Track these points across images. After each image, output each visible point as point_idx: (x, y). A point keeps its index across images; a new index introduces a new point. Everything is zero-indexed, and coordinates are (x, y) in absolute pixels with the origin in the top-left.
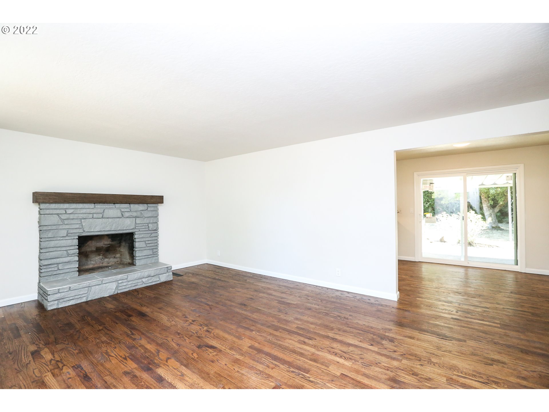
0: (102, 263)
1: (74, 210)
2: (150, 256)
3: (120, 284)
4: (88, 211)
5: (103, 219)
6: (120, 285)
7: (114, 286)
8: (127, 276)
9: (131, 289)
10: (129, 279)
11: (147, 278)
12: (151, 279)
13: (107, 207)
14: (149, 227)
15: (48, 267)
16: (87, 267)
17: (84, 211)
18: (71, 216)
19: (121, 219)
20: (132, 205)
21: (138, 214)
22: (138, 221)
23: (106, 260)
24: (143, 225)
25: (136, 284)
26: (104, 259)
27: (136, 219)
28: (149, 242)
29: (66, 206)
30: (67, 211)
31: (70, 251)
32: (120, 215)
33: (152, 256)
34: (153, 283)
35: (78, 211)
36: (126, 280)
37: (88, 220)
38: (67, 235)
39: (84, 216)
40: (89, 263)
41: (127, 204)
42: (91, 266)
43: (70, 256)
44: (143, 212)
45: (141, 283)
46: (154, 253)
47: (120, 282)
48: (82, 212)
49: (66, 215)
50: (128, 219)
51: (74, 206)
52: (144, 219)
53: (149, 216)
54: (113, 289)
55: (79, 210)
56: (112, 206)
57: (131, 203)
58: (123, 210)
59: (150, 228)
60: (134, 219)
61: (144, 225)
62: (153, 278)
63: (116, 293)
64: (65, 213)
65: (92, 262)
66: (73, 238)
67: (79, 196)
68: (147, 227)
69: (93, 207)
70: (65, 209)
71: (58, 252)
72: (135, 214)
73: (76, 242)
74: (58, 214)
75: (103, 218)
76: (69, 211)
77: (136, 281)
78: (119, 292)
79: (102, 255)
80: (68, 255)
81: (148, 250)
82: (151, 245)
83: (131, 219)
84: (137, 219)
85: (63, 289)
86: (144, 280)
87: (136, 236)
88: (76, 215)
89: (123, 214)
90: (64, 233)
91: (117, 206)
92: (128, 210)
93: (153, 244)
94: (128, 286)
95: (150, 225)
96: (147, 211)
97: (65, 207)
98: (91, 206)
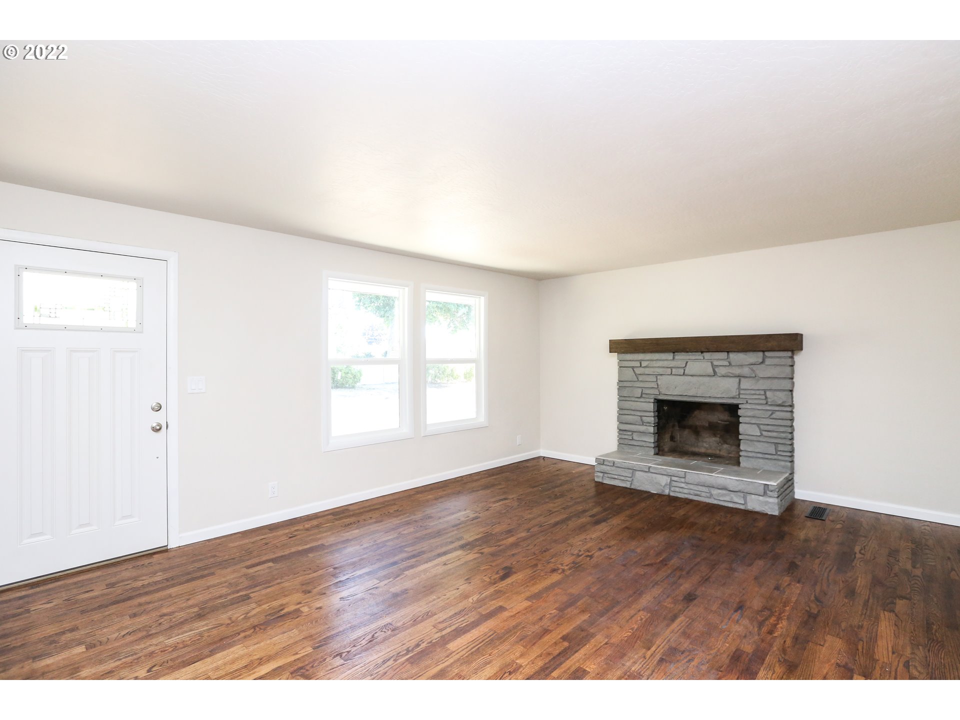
0: (720, 450)
1: (649, 362)
2: (769, 457)
3: (673, 482)
4: (666, 364)
5: (686, 377)
6: (674, 484)
7: (664, 480)
8: (685, 474)
9: (691, 497)
10: (687, 480)
11: (720, 491)
12: (723, 495)
13: (691, 357)
14: (766, 398)
15: (625, 433)
16: (696, 450)
17: (660, 364)
18: (647, 371)
19: (714, 378)
20: (732, 355)
21: (746, 371)
22: (745, 384)
23: (725, 446)
24: (753, 392)
25: (699, 493)
26: (722, 444)
27: (740, 380)
28: (769, 428)
29: (641, 356)
30: (643, 363)
31: (646, 418)
32: (710, 371)
33: (775, 457)
34: (731, 505)
35: (654, 364)
36: (683, 480)
37: (663, 377)
38: (641, 397)
39: (660, 371)
40: (700, 444)
41: (723, 353)
42: (703, 450)
43: (644, 424)
44: (755, 367)
45: (708, 495)
46: (779, 453)
47: (674, 478)
48: (658, 365)
49: (641, 369)
50: (725, 378)
51: (648, 356)
52: (758, 380)
53: (768, 376)
54: (662, 486)
55: (655, 362)
56: (698, 356)
57: (731, 351)
58: (715, 363)
59: (769, 400)
60: (737, 379)
61: (758, 392)
62: (732, 494)
63: (667, 492)
64: (639, 365)
65: (705, 445)
66: (648, 400)
67: (649, 342)
68: (763, 397)
69: (672, 358)
70: (640, 361)
71: (634, 417)
72: (737, 371)
73: (651, 407)
74: (633, 368)
75: (686, 375)
76: (644, 364)
77: (701, 488)
78: (672, 494)
79: (718, 436)
80: (643, 423)
81: (766, 445)
82: (770, 434)
83: (731, 380)
84: (742, 379)
86: (715, 492)
87: (740, 412)
88: (652, 370)
89: (716, 370)
90: (638, 392)
91: (707, 355)
92: (726, 363)
93: (774, 434)
94: (686, 491)
95: (769, 394)
96: (763, 365)
97: (640, 359)
98: (669, 356)
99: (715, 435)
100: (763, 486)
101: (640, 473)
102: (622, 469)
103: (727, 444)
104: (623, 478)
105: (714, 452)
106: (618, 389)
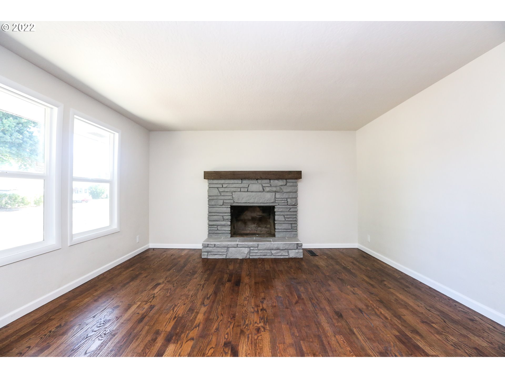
0: (257, 231)
1: (228, 185)
2: (289, 230)
3: (251, 251)
4: (237, 185)
5: (248, 193)
6: (252, 251)
7: (246, 250)
8: (258, 245)
9: (261, 257)
10: (259, 248)
11: (276, 251)
12: (280, 252)
13: (251, 182)
14: (287, 202)
15: (213, 227)
16: (245, 232)
17: (234, 185)
18: (226, 190)
19: (262, 193)
20: (272, 181)
21: (278, 189)
22: (278, 195)
23: (259, 228)
24: (282, 199)
25: (265, 254)
26: (257, 228)
27: (275, 194)
28: (288, 216)
29: (222, 181)
30: (223, 185)
31: (225, 216)
32: (261, 189)
33: (291, 230)
34: (282, 257)
35: (231, 186)
36: (257, 248)
37: (236, 193)
38: (223, 205)
39: (235, 189)
40: (247, 229)
41: (268, 180)
42: (248, 232)
43: (225, 220)
44: (282, 187)
45: (270, 254)
46: (293, 228)
47: (252, 248)
48: (233, 187)
49: (223, 189)
50: (268, 193)
51: (227, 181)
52: (284, 193)
53: (288, 191)
54: (245, 254)
55: (231, 184)
56: (255, 181)
57: (271, 179)
58: (264, 185)
59: (289, 203)
60: (274, 193)
61: (284, 199)
62: (282, 252)
63: (248, 257)
64: (222, 187)
65: (249, 229)
66: (227, 206)
67: (229, 173)
68: (286, 202)
69: (241, 183)
70: (222, 184)
71: (218, 217)
72: (274, 189)
73: (229, 210)
74: (218, 188)
75: (248, 192)
76: (224, 186)
77: (266, 251)
78: (251, 257)
79: (256, 224)
80: (224, 220)
81: (287, 225)
82: (289, 219)
83: (271, 193)
84: (277, 193)
85: (211, 244)
86: (273, 252)
87: (276, 210)
88: (229, 189)
89: (264, 188)
90: (221, 202)
91: (260, 181)
92: (269, 185)
93: (291, 219)
94: (258, 254)
95: (289, 200)
96: (286, 186)
97: (222, 183)
98: (240, 181)
99: (254, 224)
100: (296, 245)
101: (232, 248)
102: (221, 248)
103: (260, 227)
104: (221, 253)
105: (253, 232)
106: (208, 201)
